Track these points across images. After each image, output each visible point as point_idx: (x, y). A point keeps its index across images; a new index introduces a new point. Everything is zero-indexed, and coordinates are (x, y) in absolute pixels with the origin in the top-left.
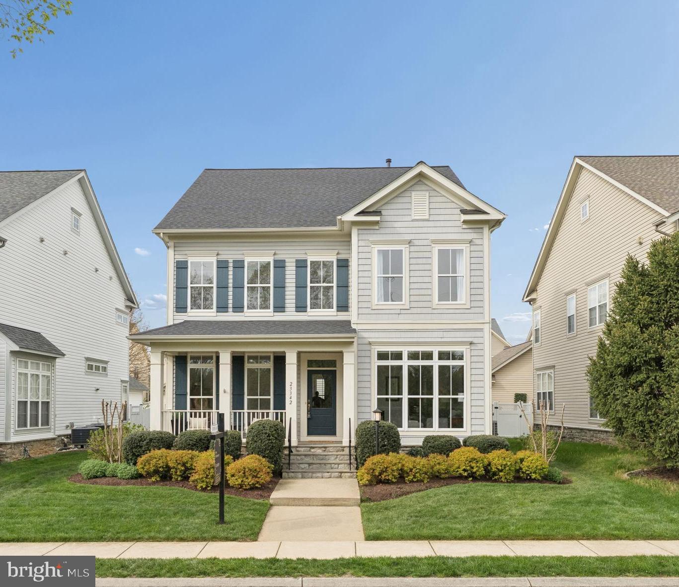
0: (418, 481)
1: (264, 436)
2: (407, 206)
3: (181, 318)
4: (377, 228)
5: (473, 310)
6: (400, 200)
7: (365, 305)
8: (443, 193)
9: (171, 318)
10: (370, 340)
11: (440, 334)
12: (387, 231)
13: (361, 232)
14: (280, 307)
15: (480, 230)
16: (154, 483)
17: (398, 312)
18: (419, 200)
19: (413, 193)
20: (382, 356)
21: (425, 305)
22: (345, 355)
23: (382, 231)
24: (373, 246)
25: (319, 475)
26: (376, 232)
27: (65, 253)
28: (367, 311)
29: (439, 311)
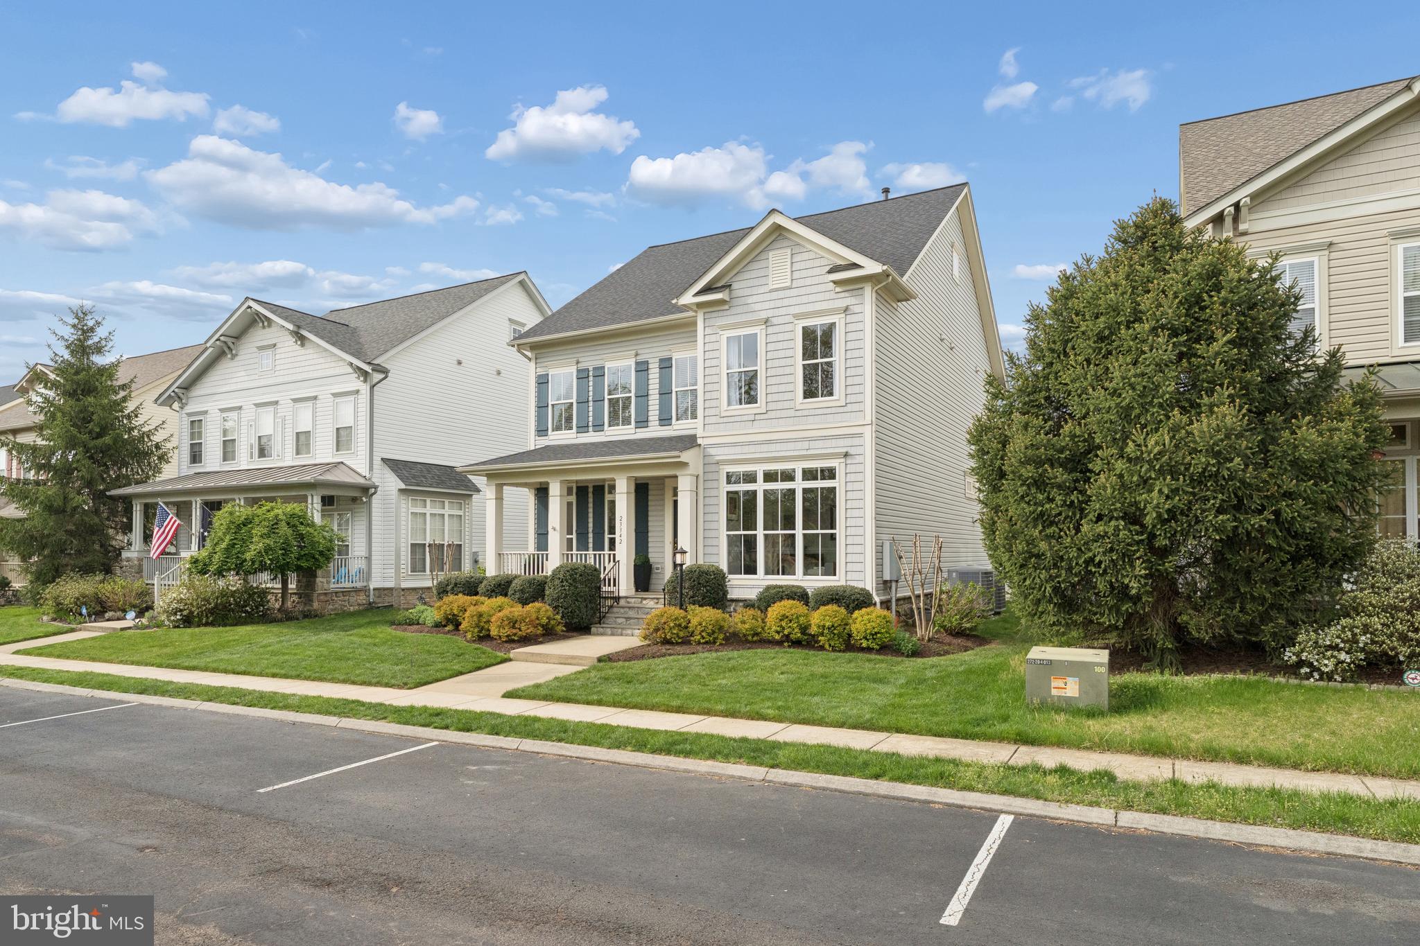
0: (706, 643)
1: (557, 582)
2: (762, 273)
3: (543, 442)
4: (727, 307)
5: (849, 408)
6: (755, 265)
7: (712, 412)
8: (809, 247)
9: (533, 442)
10: (718, 458)
11: (806, 445)
12: (739, 310)
13: (707, 316)
14: (643, 423)
15: (860, 292)
16: (449, 632)
17: (752, 418)
18: (778, 262)
19: (771, 254)
20: (729, 478)
21: (786, 405)
22: (680, 479)
23: (733, 311)
24: (721, 333)
25: (629, 632)
26: (728, 313)
27: (499, 373)
28: (713, 420)
29: (805, 413)
